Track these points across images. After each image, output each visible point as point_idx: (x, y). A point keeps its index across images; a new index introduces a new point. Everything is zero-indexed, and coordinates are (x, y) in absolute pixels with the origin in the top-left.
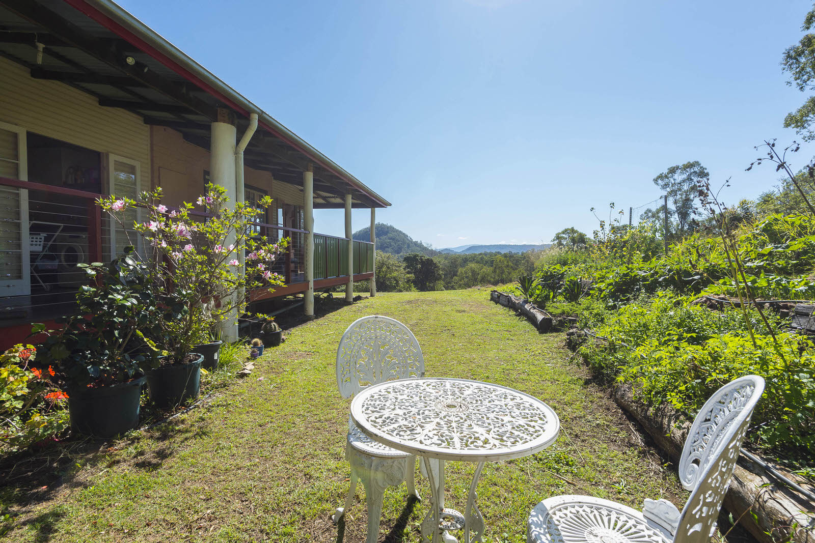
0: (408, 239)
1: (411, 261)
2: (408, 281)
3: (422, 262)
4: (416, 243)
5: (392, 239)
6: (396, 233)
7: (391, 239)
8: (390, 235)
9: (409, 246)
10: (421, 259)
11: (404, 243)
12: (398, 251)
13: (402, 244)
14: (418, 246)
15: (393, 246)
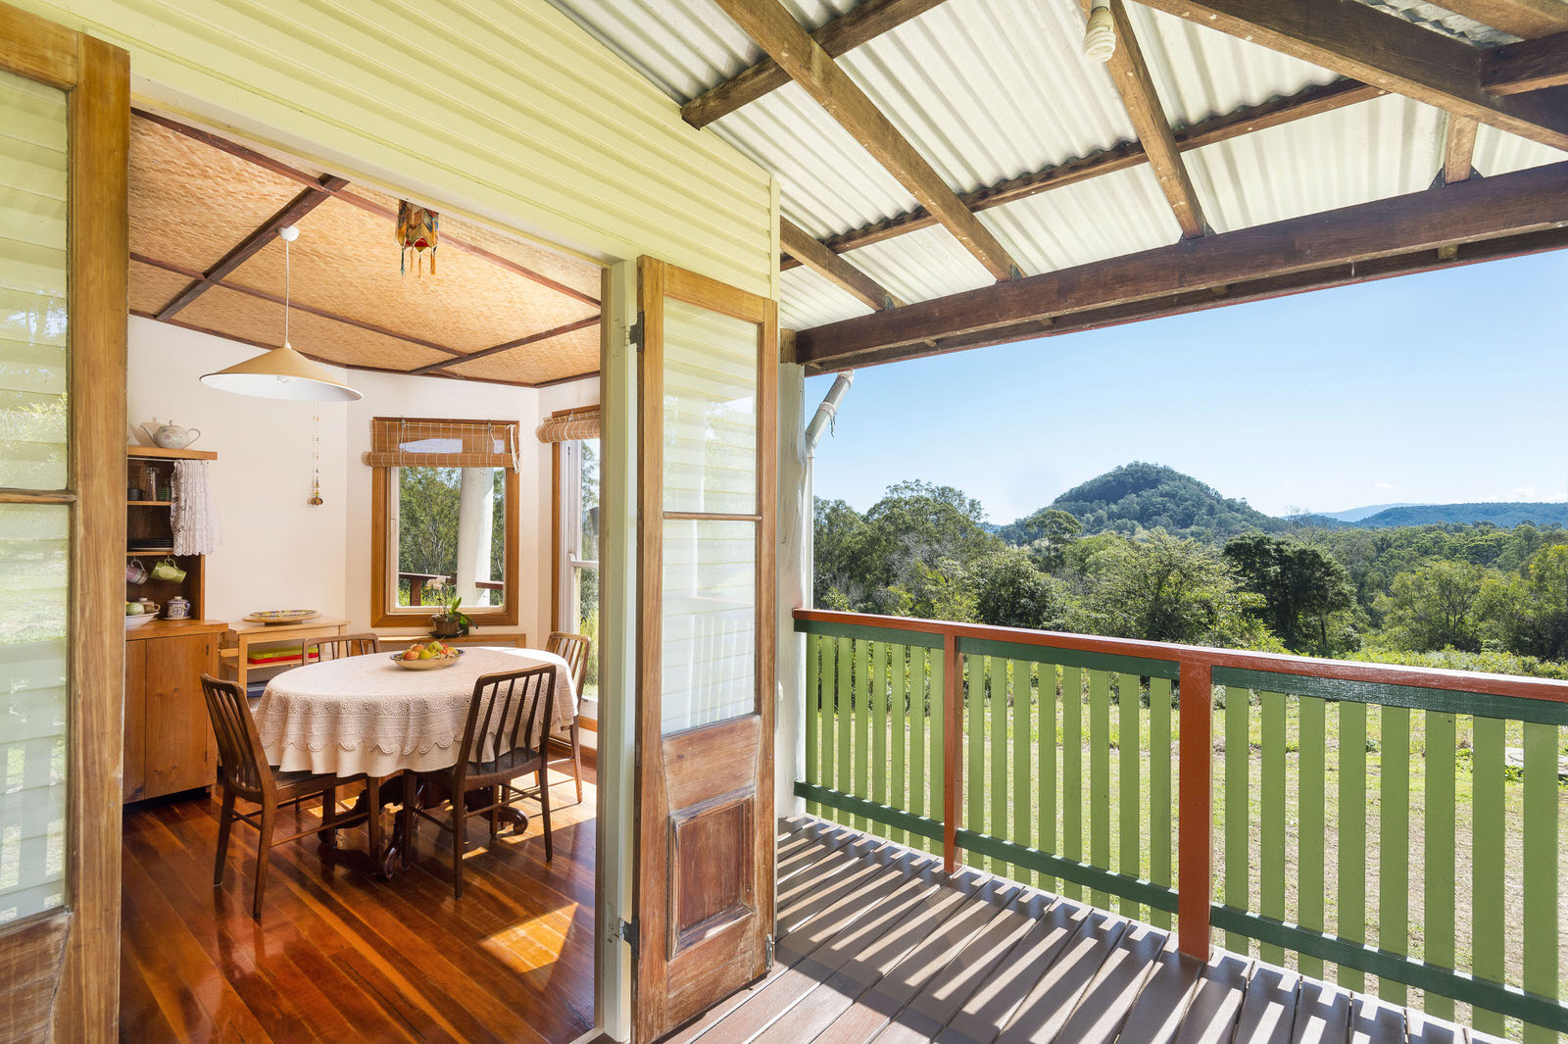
0: (1209, 496)
1: (1248, 556)
2: (1248, 612)
3: (1283, 560)
4: (1231, 506)
5: (1171, 496)
6: (1177, 483)
7: (1166, 495)
8: (1164, 488)
9: (1211, 511)
10: (1279, 551)
11: (1199, 504)
12: (1185, 520)
13: (1193, 506)
14: (1237, 511)
15: (1171, 512)
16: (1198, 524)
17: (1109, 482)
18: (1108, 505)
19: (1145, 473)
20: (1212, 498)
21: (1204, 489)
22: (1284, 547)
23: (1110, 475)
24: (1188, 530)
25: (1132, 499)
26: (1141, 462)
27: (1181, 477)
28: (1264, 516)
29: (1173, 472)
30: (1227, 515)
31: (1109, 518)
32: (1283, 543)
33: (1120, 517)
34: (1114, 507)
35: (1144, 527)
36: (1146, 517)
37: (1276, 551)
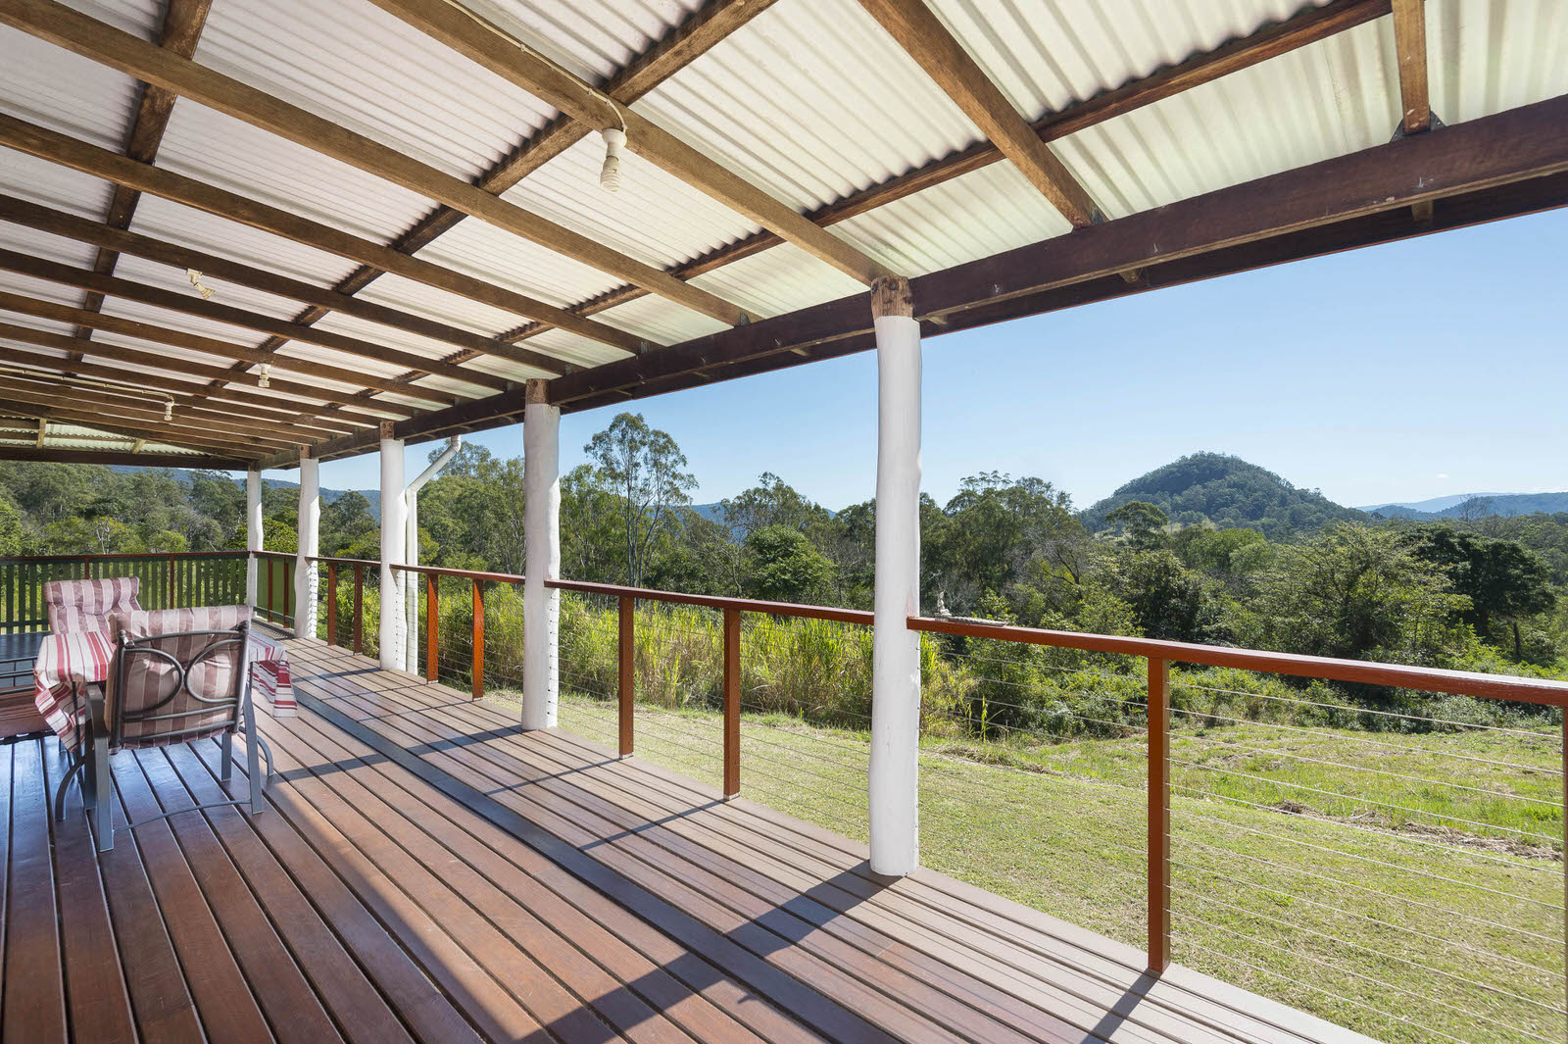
2: (1455, 617)
3: (1473, 555)
4: (1303, 495)
5: (1238, 486)
6: (1246, 473)
7: (1235, 485)
8: (1232, 478)
9: (1283, 502)
10: (1466, 546)
11: (1270, 495)
12: (1256, 512)
13: (1264, 496)
14: (1311, 501)
15: (1241, 504)
16: (1269, 516)
17: (1172, 473)
18: (1171, 496)
19: (1211, 463)
20: (1284, 489)
21: (1273, 478)
22: (1471, 540)
23: (1173, 465)
24: (1258, 522)
25: (1197, 491)
26: (1206, 452)
27: (1250, 467)
28: (1339, 507)
29: (1241, 462)
30: (1300, 506)
31: (1173, 511)
32: (1470, 536)
33: (1186, 509)
34: (1178, 499)
35: (1212, 520)
36: (1211, 508)
37: (1460, 544)
